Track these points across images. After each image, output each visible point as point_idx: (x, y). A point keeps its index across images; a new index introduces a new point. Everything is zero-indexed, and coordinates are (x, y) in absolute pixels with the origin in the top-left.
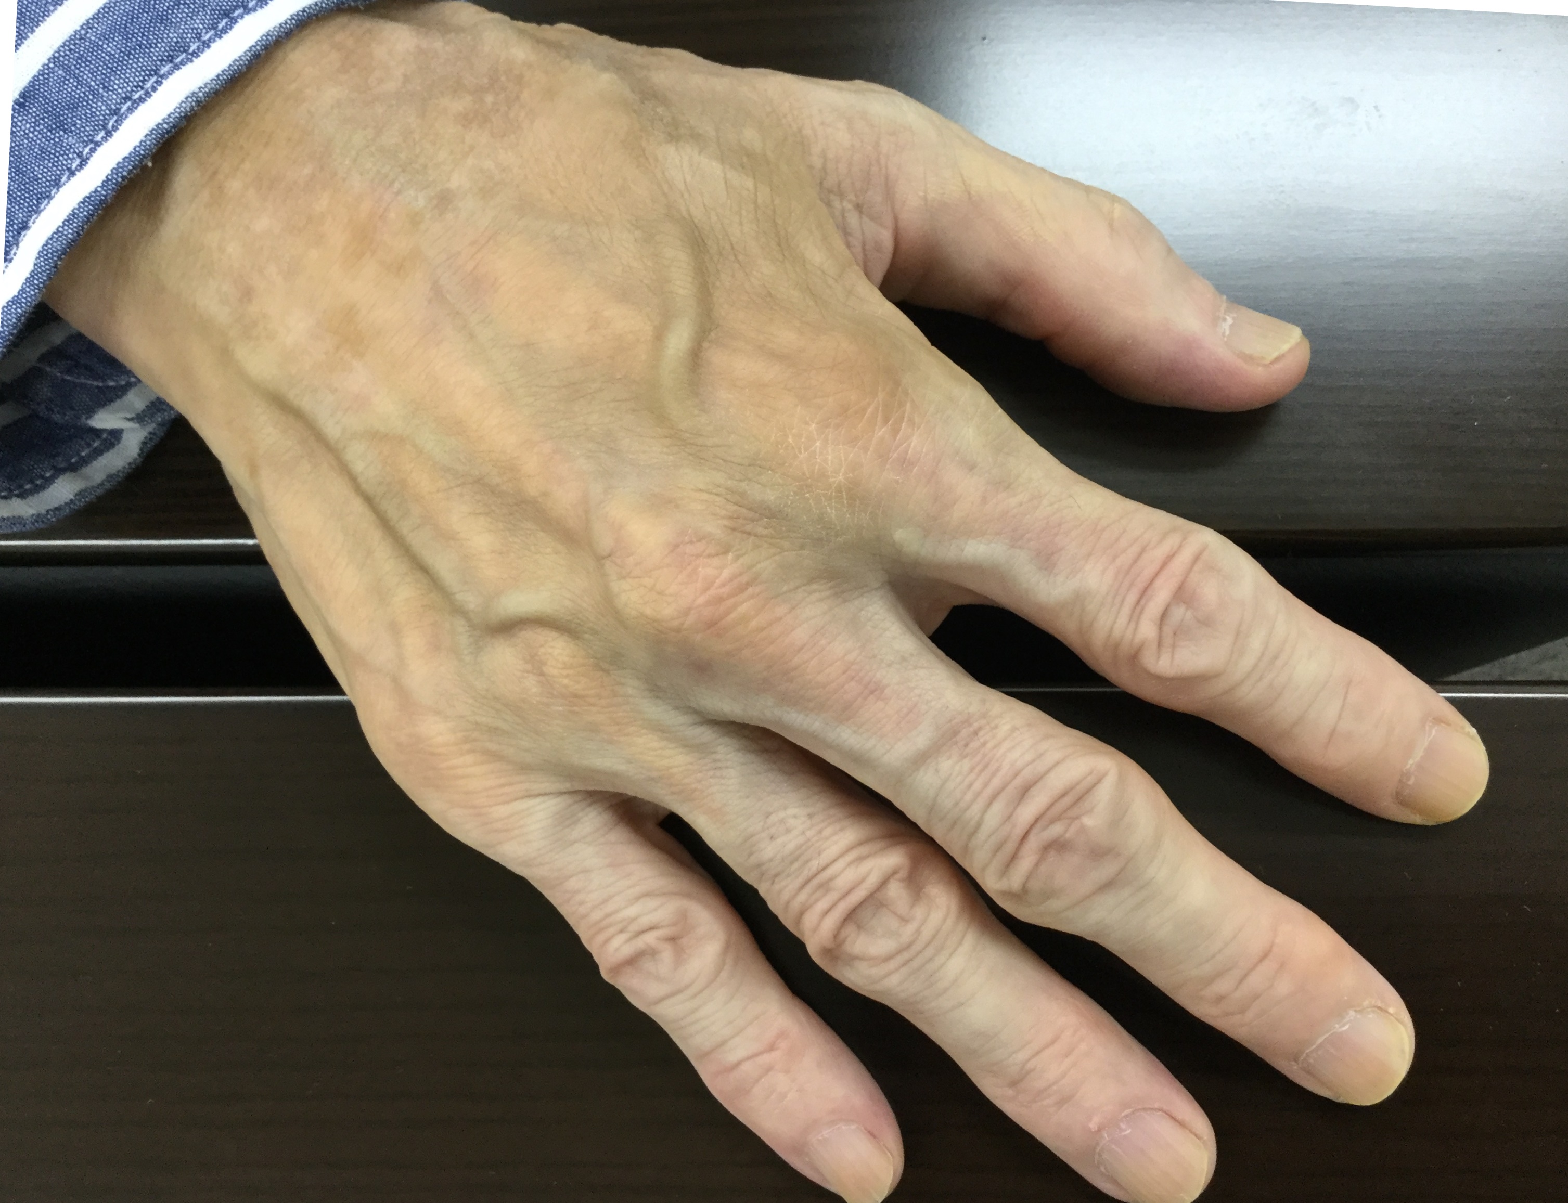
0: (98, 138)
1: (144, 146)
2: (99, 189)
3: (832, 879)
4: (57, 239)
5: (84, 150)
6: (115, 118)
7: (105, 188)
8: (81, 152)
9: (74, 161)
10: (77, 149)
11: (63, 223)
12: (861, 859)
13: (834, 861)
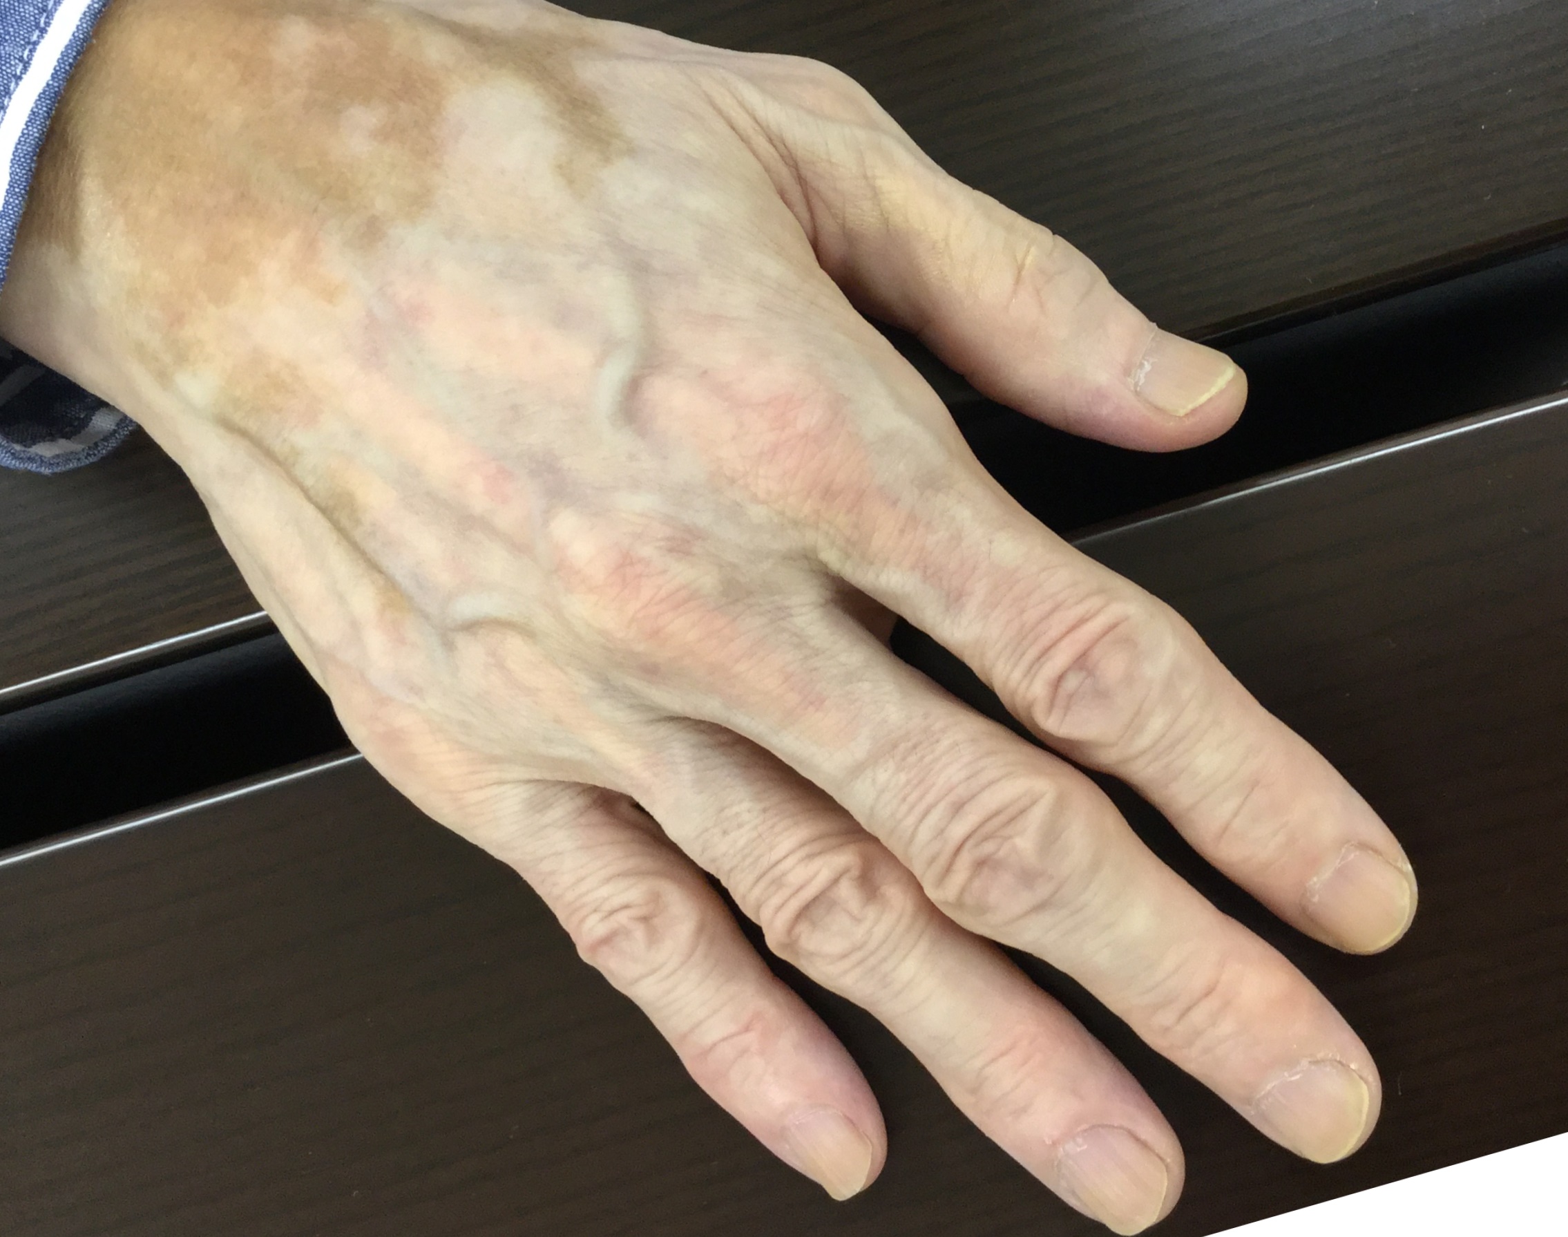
0: (34, 38)
1: (82, 30)
2: (51, 82)
3: (784, 874)
4: (25, 141)
5: (23, 53)
6: (45, 15)
7: (56, 80)
8: (22, 57)
9: (17, 66)
10: (17, 54)
11: (26, 124)
12: (811, 856)
13: (785, 857)
